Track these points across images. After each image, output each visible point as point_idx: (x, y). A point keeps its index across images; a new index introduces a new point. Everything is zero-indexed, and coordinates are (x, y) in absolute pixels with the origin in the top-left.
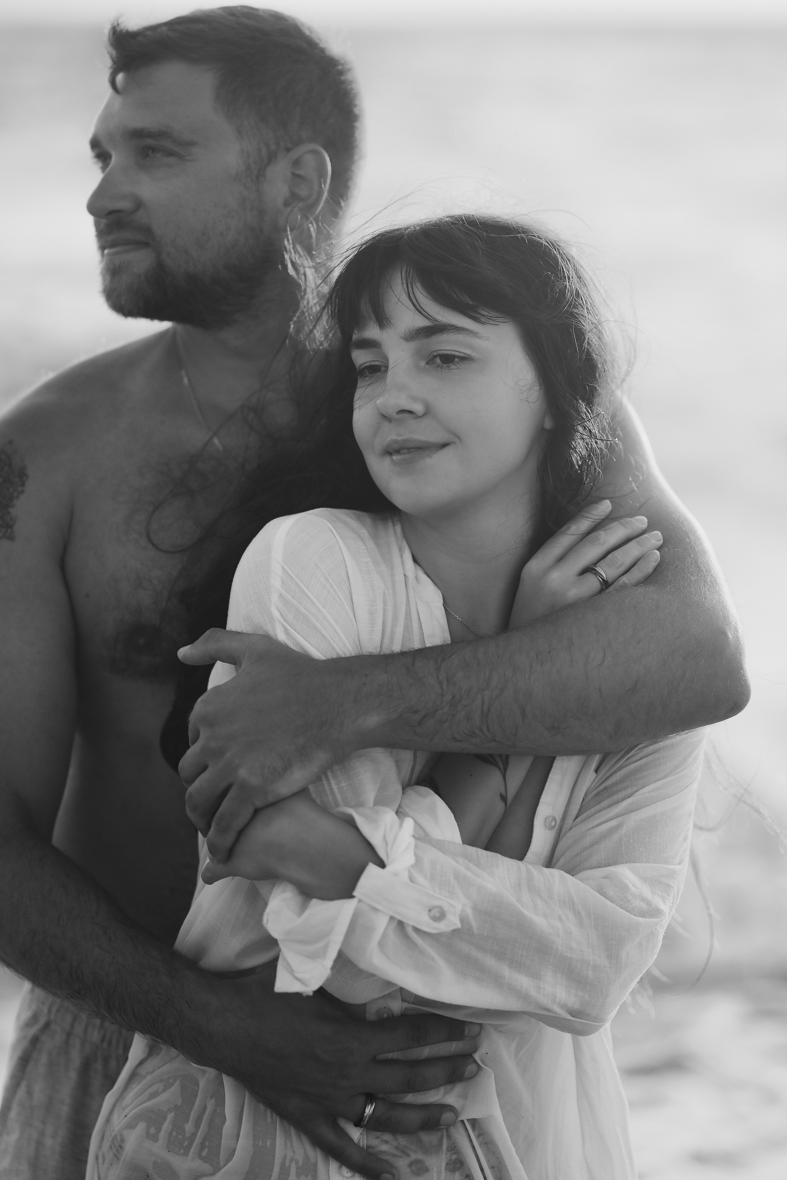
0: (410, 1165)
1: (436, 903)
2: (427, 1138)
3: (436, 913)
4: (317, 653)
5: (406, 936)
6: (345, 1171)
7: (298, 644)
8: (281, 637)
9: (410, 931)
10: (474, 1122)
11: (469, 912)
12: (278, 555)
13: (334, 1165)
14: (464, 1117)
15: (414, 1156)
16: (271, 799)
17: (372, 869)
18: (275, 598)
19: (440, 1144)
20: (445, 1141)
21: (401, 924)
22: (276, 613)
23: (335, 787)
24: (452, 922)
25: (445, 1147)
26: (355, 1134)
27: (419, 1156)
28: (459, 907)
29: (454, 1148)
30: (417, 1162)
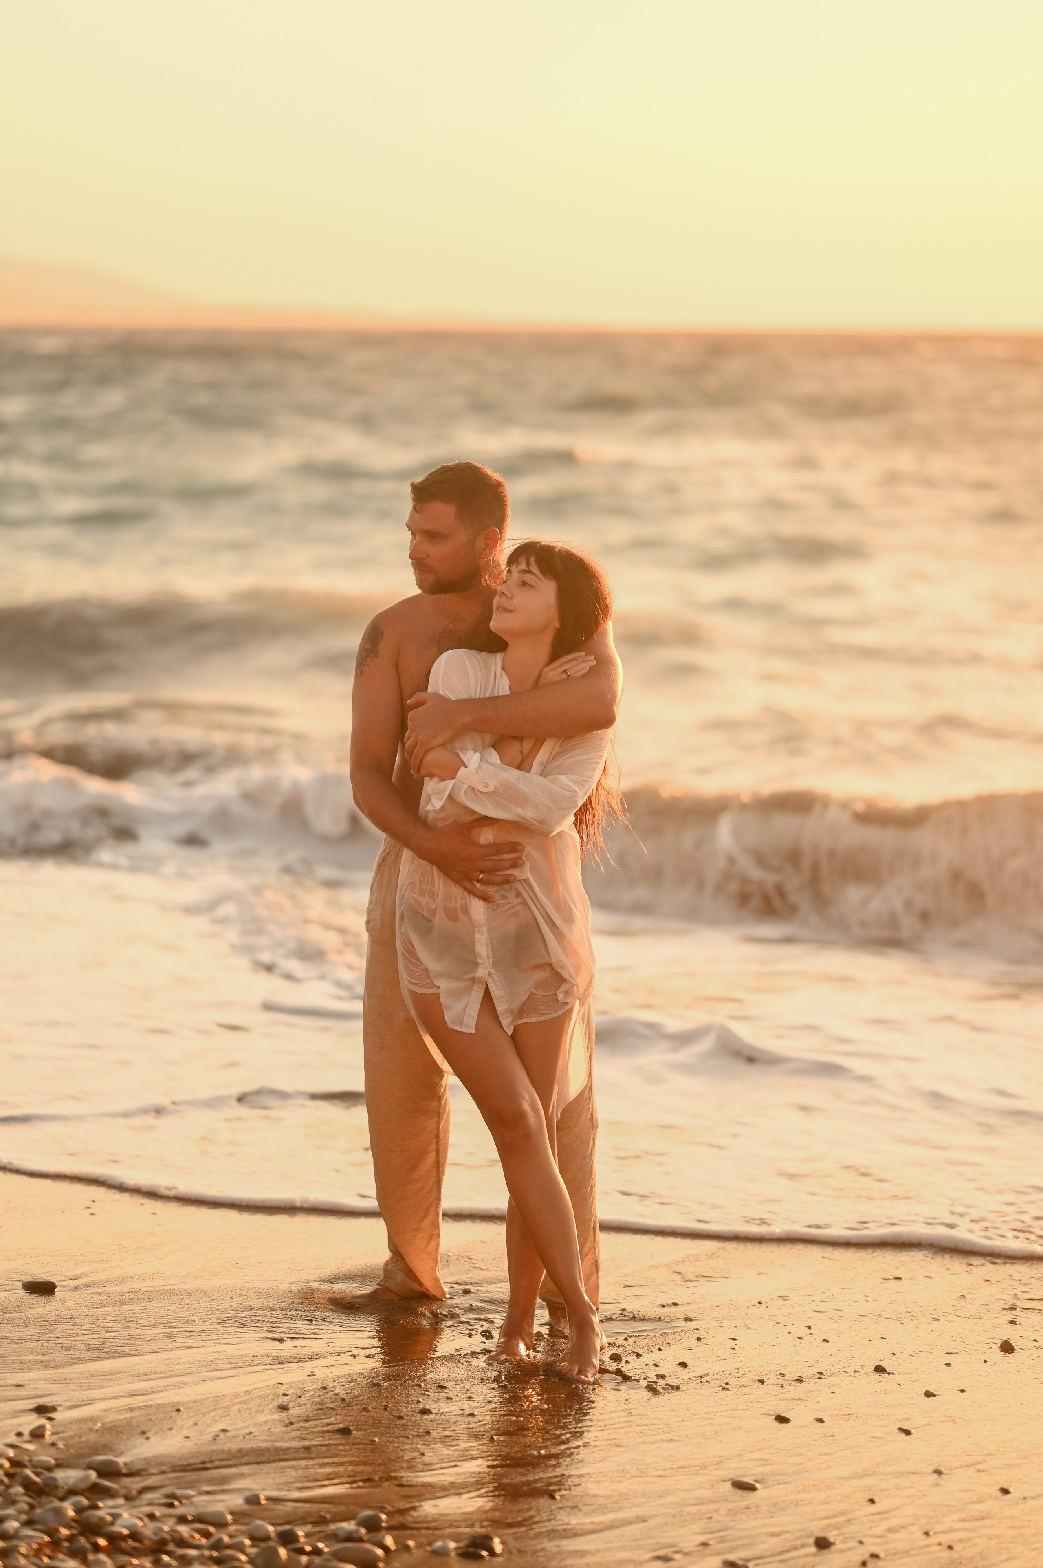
0: (500, 896)
1: (485, 781)
2: (506, 886)
3: (485, 785)
4: (453, 698)
5: (476, 794)
6: (476, 898)
7: (447, 695)
8: (441, 692)
9: (476, 791)
10: (524, 880)
11: (498, 785)
12: (443, 664)
13: (472, 896)
14: (521, 878)
15: (501, 893)
16: (430, 747)
17: (463, 768)
18: (440, 679)
19: (511, 888)
20: (513, 887)
21: (473, 788)
22: (440, 684)
23: (457, 745)
24: (491, 788)
25: (513, 889)
26: (478, 885)
27: (503, 893)
28: (494, 783)
29: (516, 889)
30: (503, 895)
